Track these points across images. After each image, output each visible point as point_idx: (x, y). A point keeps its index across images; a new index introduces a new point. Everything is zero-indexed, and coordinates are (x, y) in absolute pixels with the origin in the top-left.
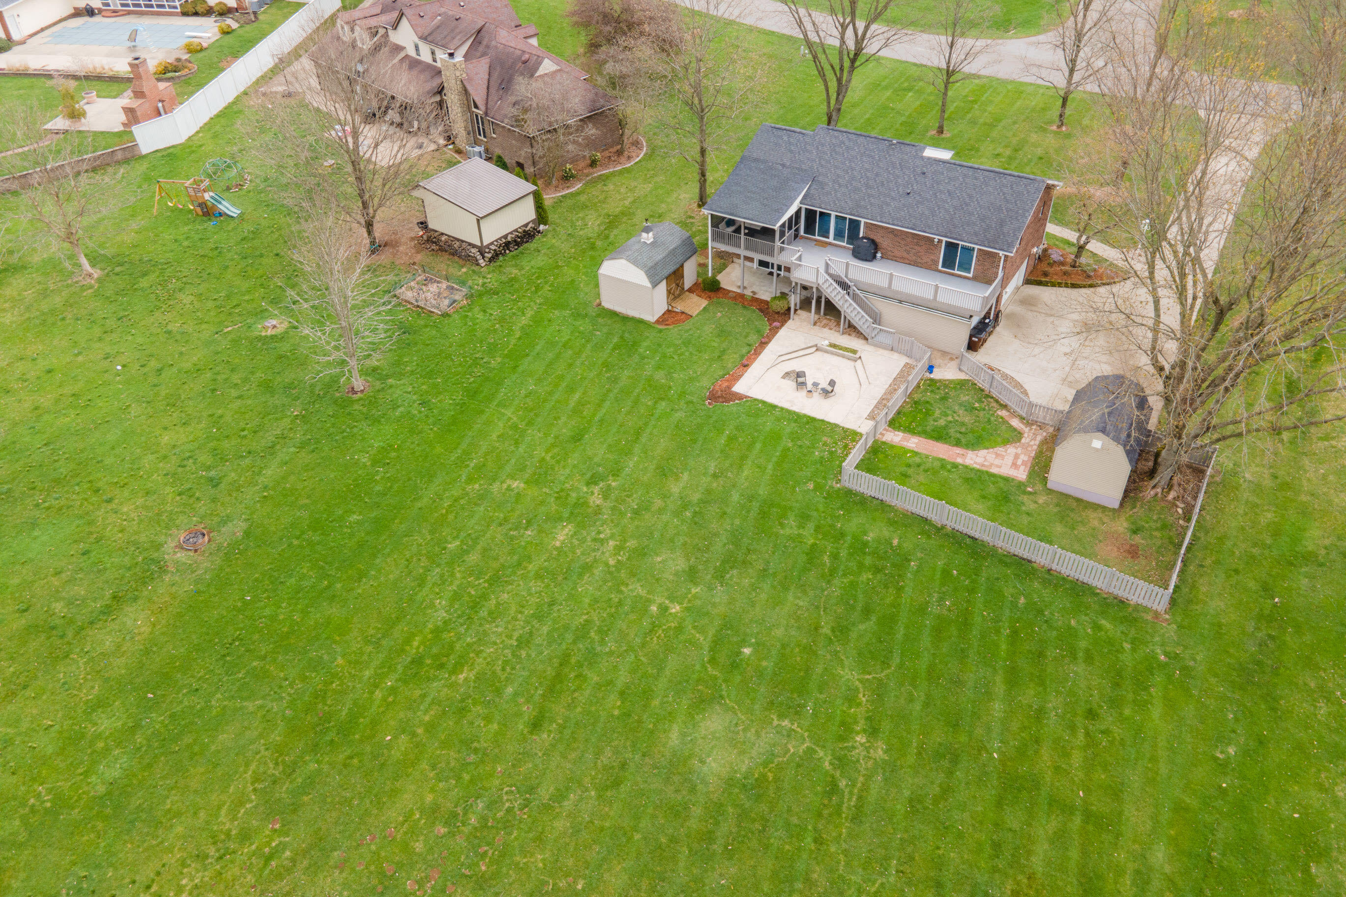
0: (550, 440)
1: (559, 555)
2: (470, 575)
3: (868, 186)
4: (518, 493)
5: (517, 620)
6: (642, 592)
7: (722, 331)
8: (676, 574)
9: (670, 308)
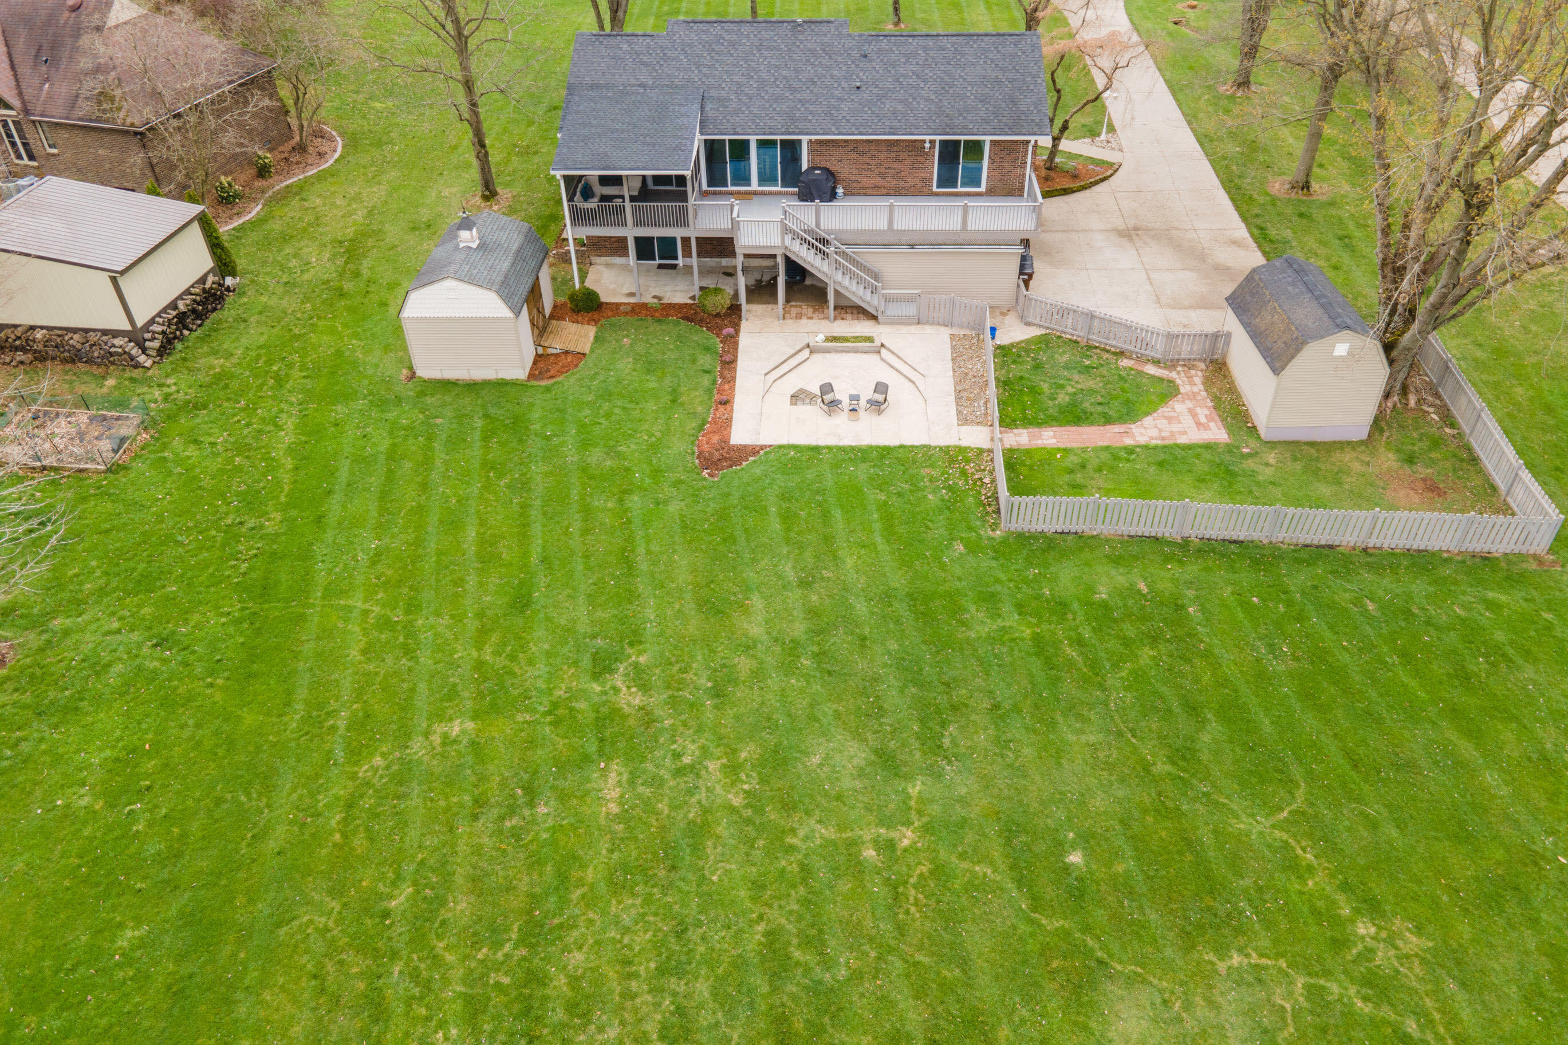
0: (472, 625)
3: (794, 91)
4: (473, 743)
6: (829, 833)
7: (650, 363)
8: (861, 773)
9: (540, 351)
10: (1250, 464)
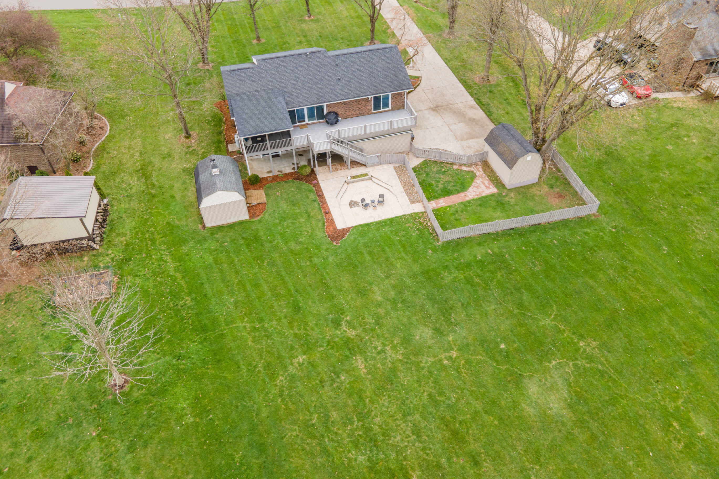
0: (285, 321)
1: (373, 376)
2: (346, 426)
4: (309, 363)
5: (400, 425)
6: (431, 359)
8: (433, 338)
9: (248, 205)
10: (507, 199)
